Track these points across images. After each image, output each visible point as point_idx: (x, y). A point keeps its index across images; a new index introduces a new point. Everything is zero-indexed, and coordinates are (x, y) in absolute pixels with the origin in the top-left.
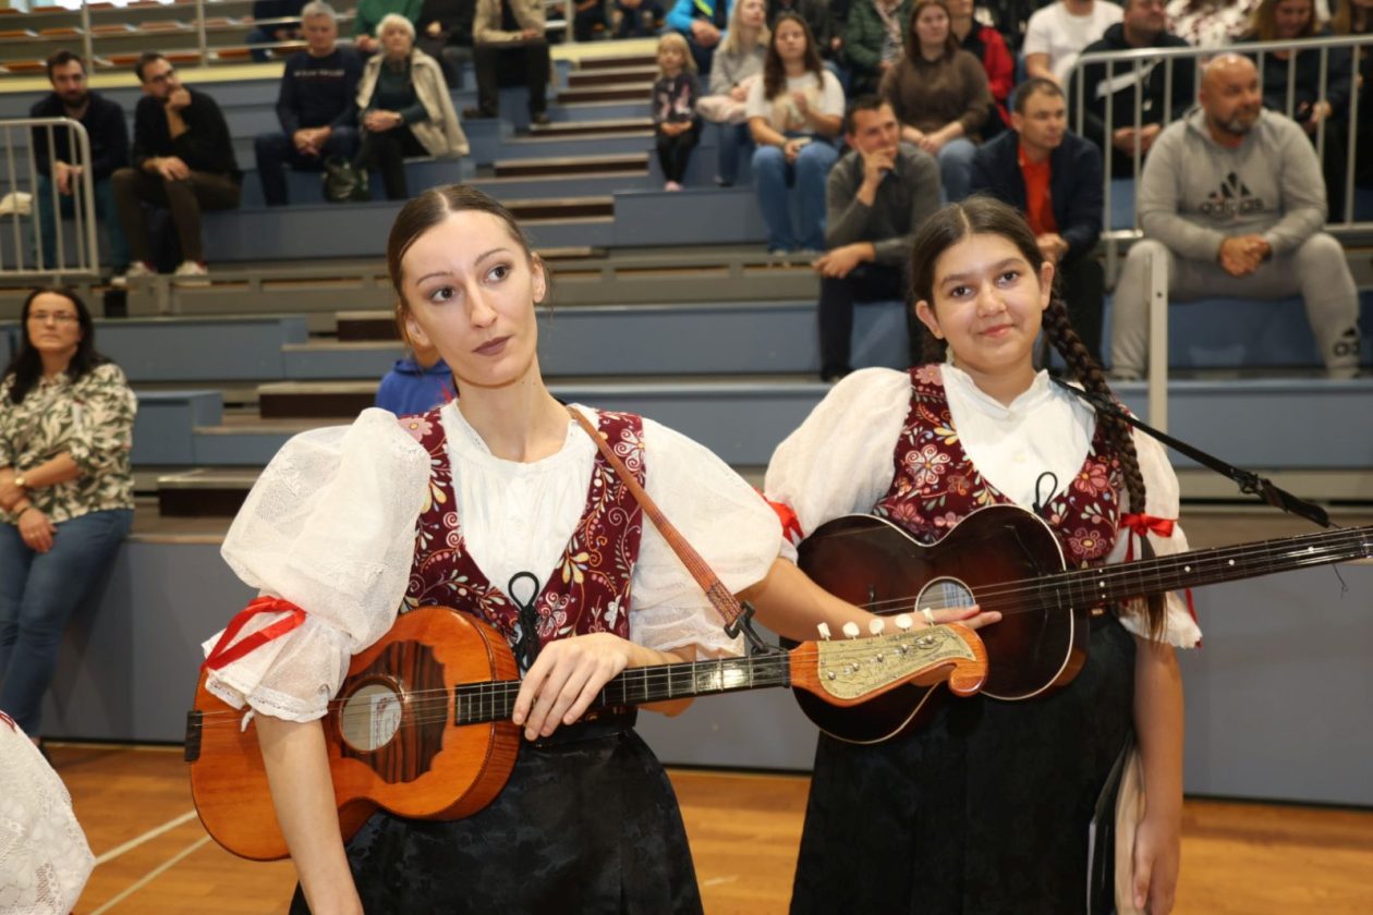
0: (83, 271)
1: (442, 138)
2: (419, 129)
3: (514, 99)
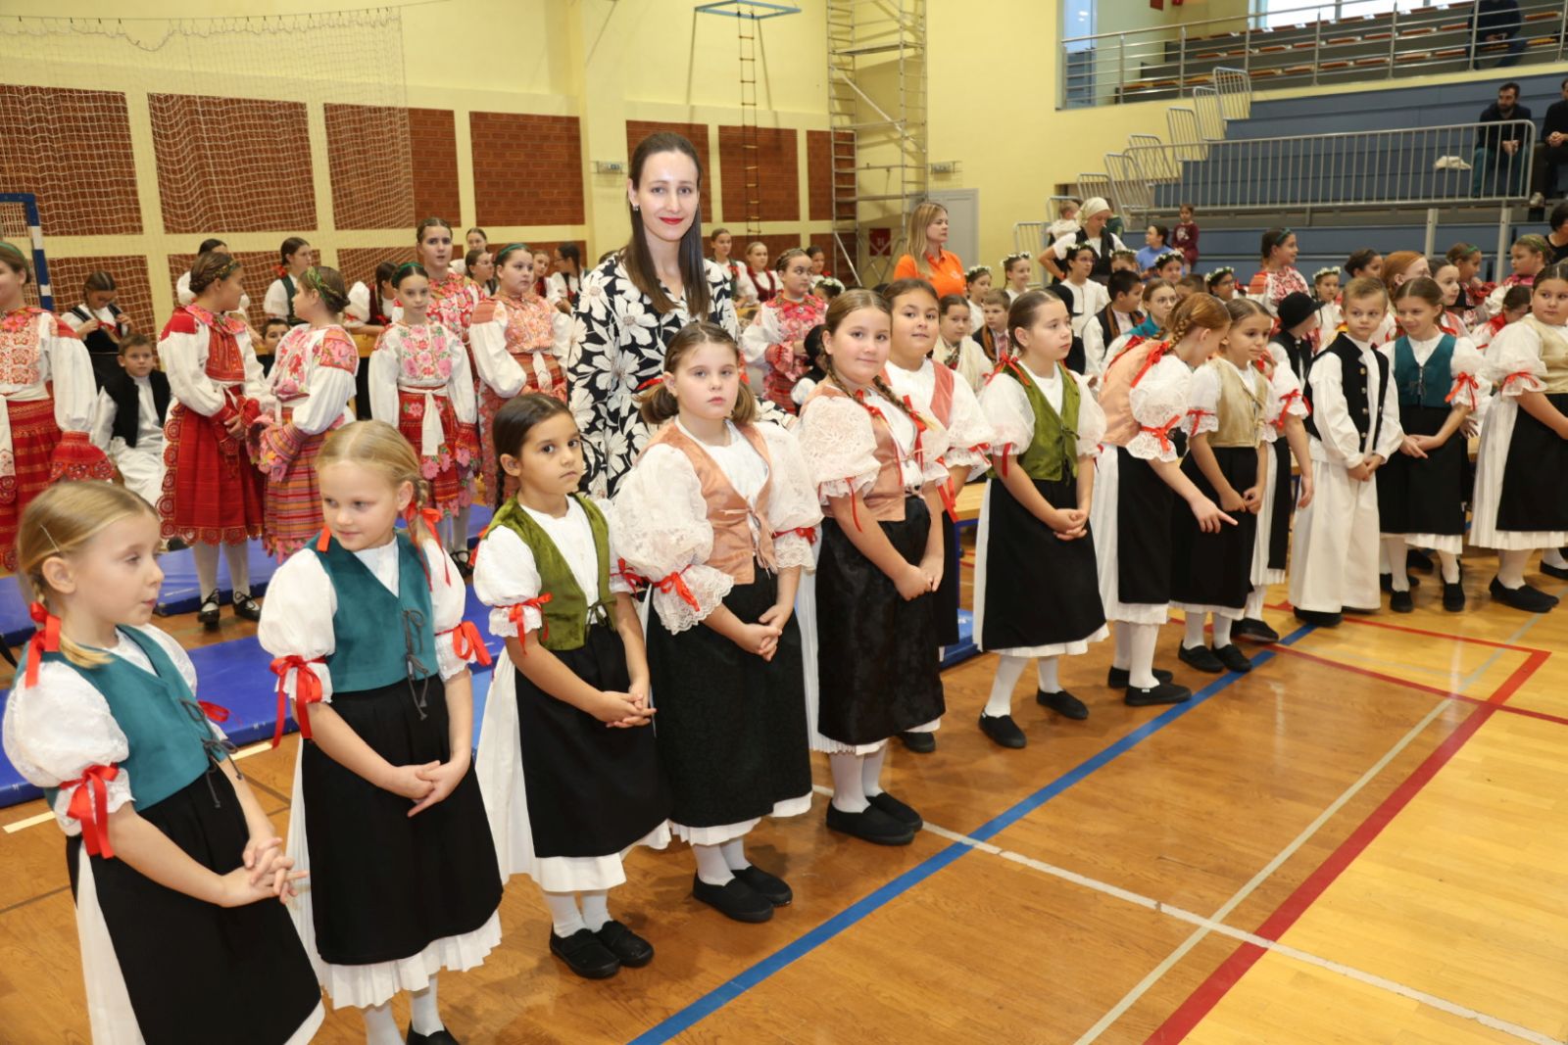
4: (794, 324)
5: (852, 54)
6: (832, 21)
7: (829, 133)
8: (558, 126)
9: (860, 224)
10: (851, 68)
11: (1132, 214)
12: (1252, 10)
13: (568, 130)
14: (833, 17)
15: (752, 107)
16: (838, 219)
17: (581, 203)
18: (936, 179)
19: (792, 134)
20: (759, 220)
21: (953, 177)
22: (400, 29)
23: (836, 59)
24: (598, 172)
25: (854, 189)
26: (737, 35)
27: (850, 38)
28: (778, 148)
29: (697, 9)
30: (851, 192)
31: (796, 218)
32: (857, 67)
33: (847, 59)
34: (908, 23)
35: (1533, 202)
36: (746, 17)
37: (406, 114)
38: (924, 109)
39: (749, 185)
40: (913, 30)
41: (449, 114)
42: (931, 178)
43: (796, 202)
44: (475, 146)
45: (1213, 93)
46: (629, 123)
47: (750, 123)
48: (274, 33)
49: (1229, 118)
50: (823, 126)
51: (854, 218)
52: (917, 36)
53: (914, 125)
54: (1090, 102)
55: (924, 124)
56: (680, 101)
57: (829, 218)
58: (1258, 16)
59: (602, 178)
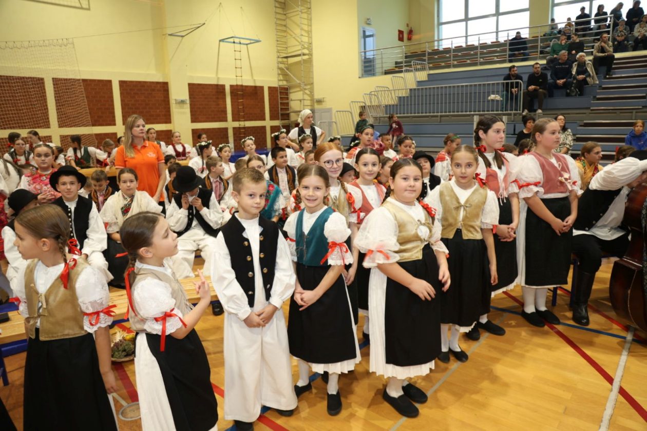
0: (519, 112)
1: (592, 81)
2: (588, 79)
3: (603, 69)
4: (38, 187)
5: (287, 57)
6: (278, 45)
7: (277, 88)
8: (159, 85)
9: (292, 122)
10: (286, 63)
11: (374, 118)
12: (436, 38)
13: (164, 87)
14: (279, 44)
15: (241, 78)
16: (282, 120)
17: (170, 115)
18: (318, 105)
19: (262, 88)
20: (244, 121)
21: (324, 103)
22: (74, 47)
23: (280, 60)
24: (176, 103)
25: (288, 108)
26: (234, 50)
27: (286, 52)
28: (256, 93)
29: (220, 41)
30: (288, 109)
31: (264, 119)
32: (289, 63)
33: (285, 60)
34: (306, 46)
35: (524, 114)
36: (237, 43)
37: (81, 81)
38: (313, 78)
39: (240, 107)
40: (308, 49)
41: (110, 82)
42: (315, 104)
43: (264, 114)
44: (122, 94)
45: (412, 71)
46: (189, 84)
47: (239, 83)
48: (27, 48)
49: (419, 80)
50: (275, 85)
51: (289, 119)
52: (310, 51)
53: (309, 84)
54: (374, 75)
55: (312, 84)
56: (214, 75)
57: (278, 119)
58: (439, 40)
59: (178, 105)
